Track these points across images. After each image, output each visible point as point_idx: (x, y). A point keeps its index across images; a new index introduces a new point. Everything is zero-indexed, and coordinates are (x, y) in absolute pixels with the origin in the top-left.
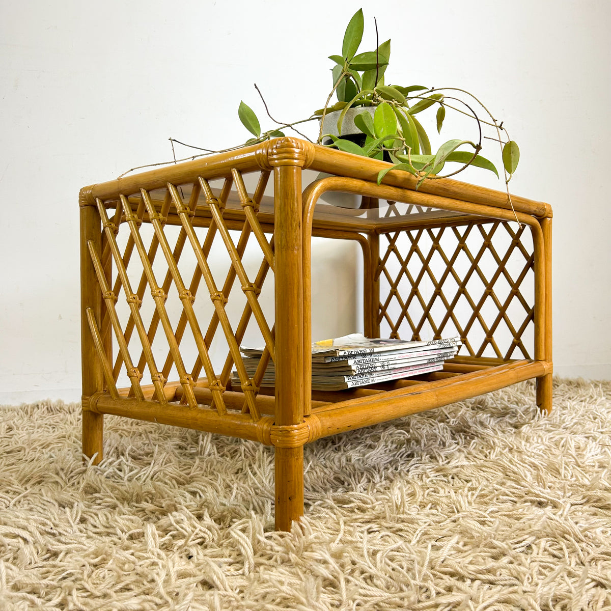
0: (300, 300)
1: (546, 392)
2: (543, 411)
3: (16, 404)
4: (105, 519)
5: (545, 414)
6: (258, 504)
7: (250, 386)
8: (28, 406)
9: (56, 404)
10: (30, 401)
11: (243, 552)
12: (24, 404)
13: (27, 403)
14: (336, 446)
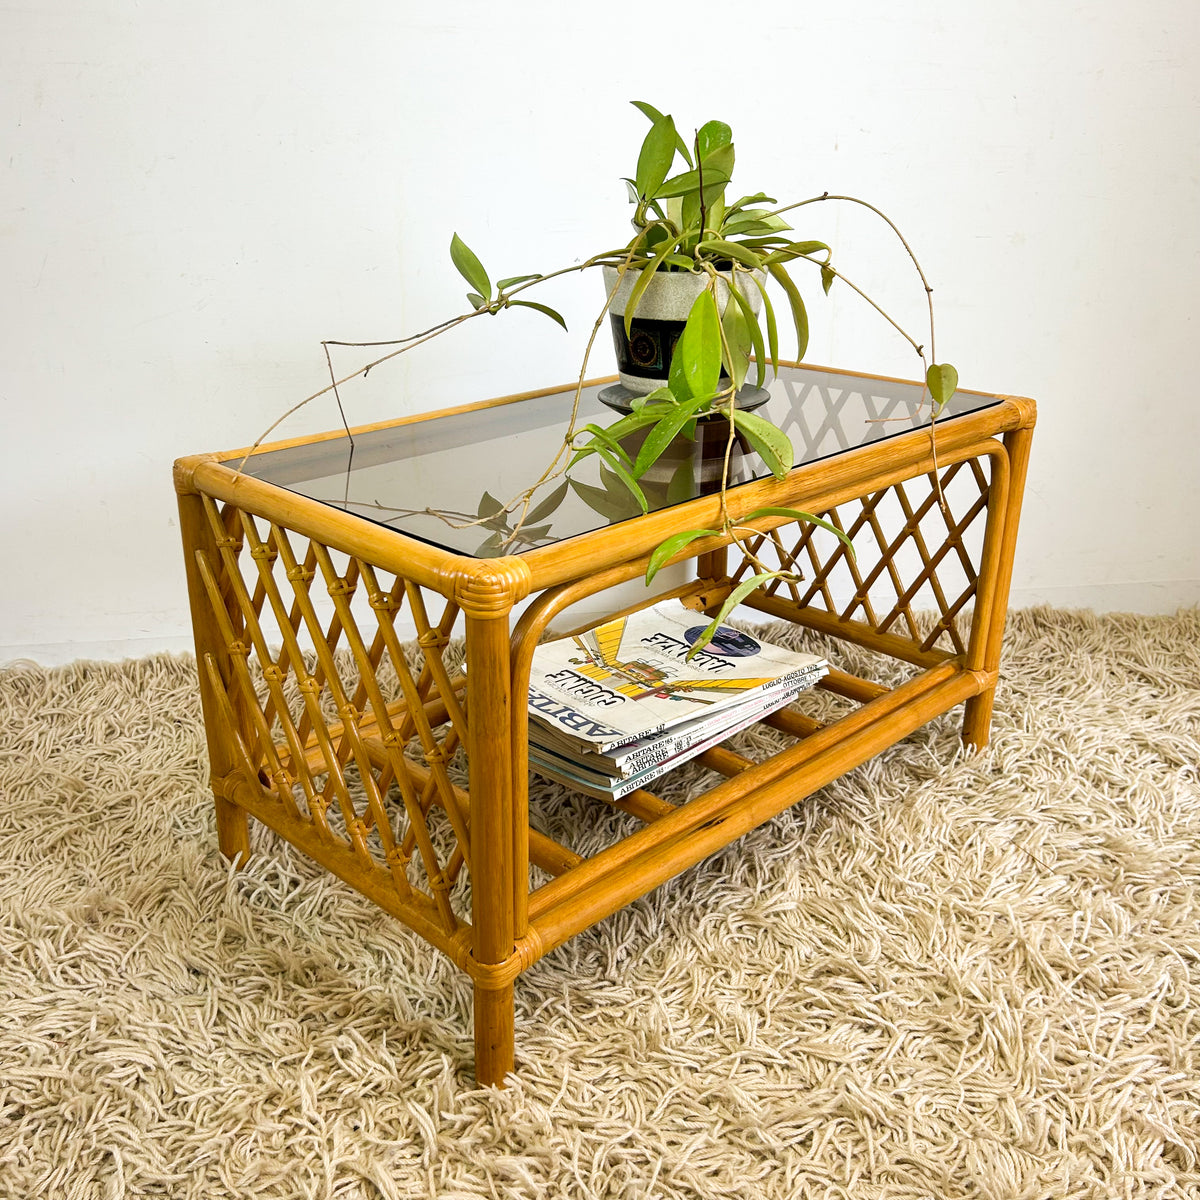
0: (506, 804)
1: (979, 716)
2: (970, 746)
3: (116, 659)
4: (250, 1018)
5: (972, 750)
6: (463, 999)
7: (442, 885)
8: (135, 663)
9: (181, 658)
10: (138, 655)
11: (423, 1133)
12: (127, 660)
13: (133, 657)
14: (613, 818)
